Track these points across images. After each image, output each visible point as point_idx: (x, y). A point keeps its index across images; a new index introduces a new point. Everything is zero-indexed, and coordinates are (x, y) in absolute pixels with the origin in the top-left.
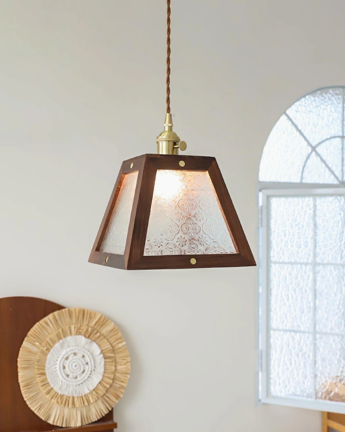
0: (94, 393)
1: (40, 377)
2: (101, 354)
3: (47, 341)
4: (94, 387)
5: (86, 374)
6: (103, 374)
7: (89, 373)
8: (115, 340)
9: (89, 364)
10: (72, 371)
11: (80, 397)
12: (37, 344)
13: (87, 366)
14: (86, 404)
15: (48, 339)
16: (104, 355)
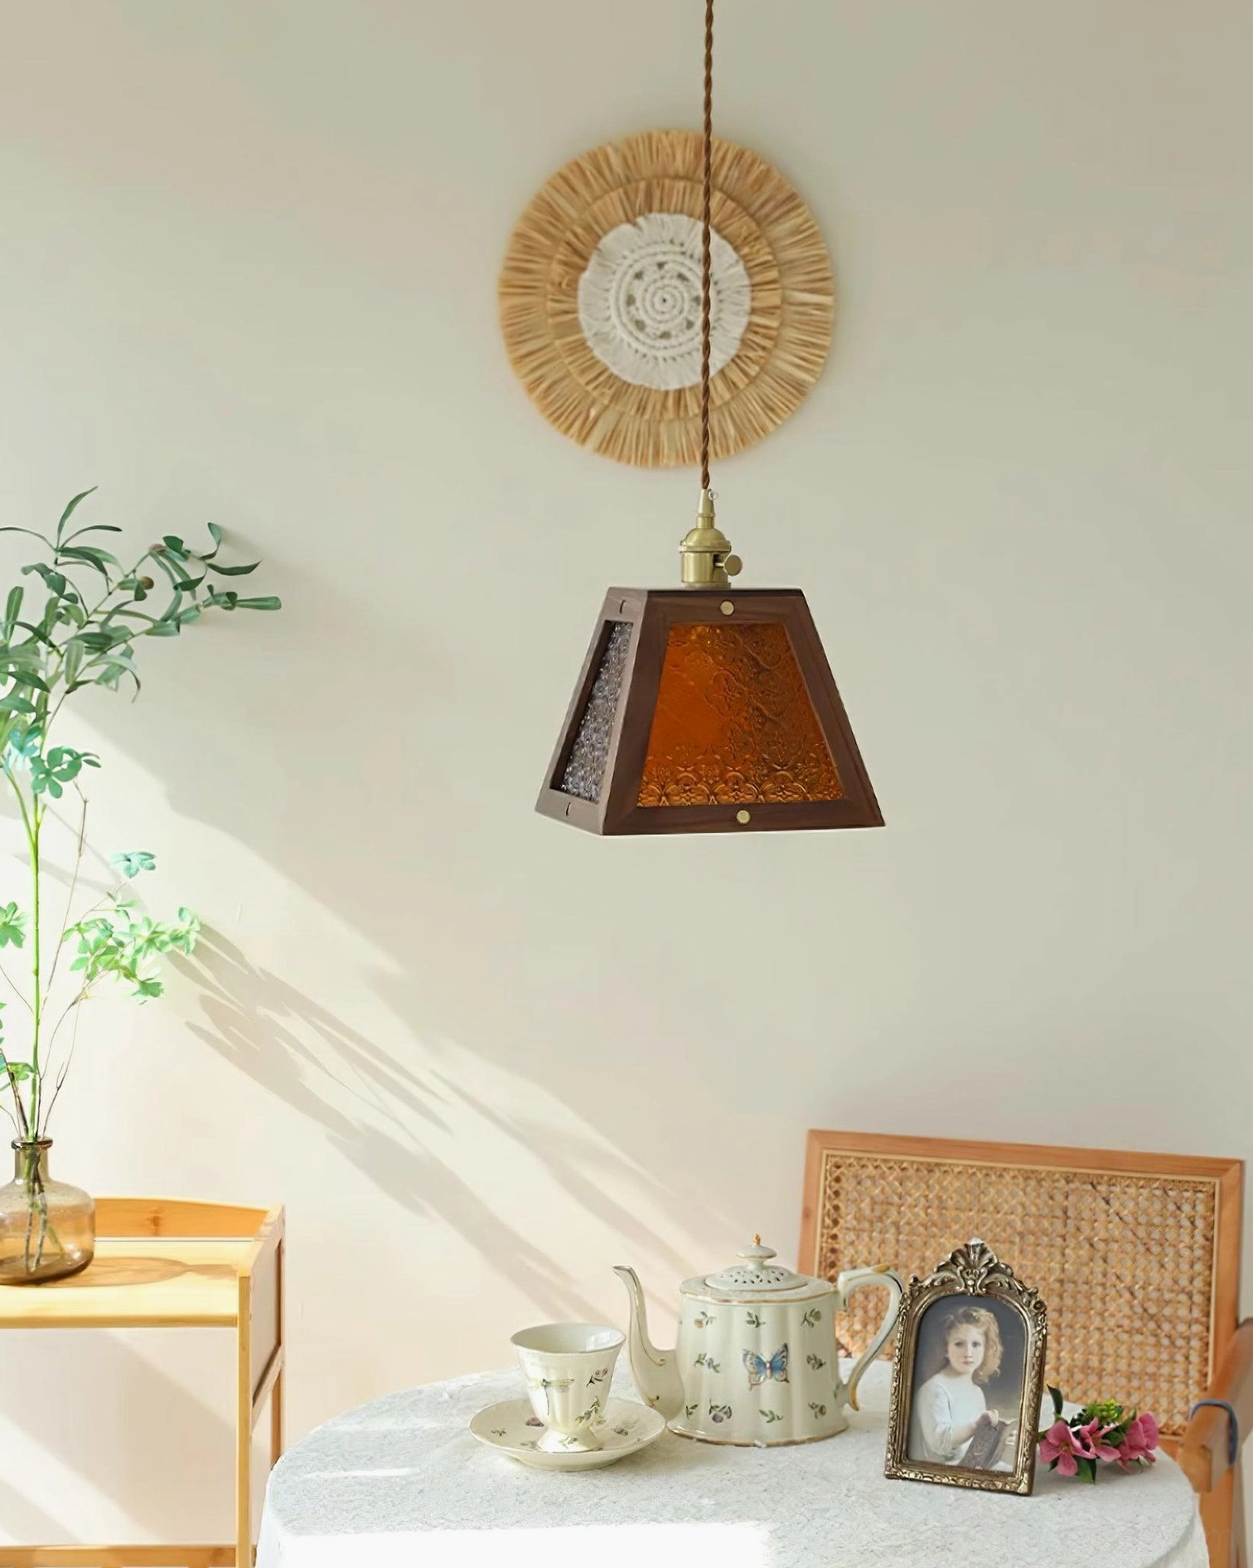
0: (746, 250)
1: (686, 406)
2: (635, 224)
3: (588, 383)
4: (729, 248)
5: (690, 269)
6: (692, 220)
7: (688, 262)
8: (600, 180)
9: (661, 258)
10: (675, 312)
11: (753, 291)
12: (593, 413)
13: (666, 267)
14: (773, 274)
15: (582, 381)
16: (641, 213)
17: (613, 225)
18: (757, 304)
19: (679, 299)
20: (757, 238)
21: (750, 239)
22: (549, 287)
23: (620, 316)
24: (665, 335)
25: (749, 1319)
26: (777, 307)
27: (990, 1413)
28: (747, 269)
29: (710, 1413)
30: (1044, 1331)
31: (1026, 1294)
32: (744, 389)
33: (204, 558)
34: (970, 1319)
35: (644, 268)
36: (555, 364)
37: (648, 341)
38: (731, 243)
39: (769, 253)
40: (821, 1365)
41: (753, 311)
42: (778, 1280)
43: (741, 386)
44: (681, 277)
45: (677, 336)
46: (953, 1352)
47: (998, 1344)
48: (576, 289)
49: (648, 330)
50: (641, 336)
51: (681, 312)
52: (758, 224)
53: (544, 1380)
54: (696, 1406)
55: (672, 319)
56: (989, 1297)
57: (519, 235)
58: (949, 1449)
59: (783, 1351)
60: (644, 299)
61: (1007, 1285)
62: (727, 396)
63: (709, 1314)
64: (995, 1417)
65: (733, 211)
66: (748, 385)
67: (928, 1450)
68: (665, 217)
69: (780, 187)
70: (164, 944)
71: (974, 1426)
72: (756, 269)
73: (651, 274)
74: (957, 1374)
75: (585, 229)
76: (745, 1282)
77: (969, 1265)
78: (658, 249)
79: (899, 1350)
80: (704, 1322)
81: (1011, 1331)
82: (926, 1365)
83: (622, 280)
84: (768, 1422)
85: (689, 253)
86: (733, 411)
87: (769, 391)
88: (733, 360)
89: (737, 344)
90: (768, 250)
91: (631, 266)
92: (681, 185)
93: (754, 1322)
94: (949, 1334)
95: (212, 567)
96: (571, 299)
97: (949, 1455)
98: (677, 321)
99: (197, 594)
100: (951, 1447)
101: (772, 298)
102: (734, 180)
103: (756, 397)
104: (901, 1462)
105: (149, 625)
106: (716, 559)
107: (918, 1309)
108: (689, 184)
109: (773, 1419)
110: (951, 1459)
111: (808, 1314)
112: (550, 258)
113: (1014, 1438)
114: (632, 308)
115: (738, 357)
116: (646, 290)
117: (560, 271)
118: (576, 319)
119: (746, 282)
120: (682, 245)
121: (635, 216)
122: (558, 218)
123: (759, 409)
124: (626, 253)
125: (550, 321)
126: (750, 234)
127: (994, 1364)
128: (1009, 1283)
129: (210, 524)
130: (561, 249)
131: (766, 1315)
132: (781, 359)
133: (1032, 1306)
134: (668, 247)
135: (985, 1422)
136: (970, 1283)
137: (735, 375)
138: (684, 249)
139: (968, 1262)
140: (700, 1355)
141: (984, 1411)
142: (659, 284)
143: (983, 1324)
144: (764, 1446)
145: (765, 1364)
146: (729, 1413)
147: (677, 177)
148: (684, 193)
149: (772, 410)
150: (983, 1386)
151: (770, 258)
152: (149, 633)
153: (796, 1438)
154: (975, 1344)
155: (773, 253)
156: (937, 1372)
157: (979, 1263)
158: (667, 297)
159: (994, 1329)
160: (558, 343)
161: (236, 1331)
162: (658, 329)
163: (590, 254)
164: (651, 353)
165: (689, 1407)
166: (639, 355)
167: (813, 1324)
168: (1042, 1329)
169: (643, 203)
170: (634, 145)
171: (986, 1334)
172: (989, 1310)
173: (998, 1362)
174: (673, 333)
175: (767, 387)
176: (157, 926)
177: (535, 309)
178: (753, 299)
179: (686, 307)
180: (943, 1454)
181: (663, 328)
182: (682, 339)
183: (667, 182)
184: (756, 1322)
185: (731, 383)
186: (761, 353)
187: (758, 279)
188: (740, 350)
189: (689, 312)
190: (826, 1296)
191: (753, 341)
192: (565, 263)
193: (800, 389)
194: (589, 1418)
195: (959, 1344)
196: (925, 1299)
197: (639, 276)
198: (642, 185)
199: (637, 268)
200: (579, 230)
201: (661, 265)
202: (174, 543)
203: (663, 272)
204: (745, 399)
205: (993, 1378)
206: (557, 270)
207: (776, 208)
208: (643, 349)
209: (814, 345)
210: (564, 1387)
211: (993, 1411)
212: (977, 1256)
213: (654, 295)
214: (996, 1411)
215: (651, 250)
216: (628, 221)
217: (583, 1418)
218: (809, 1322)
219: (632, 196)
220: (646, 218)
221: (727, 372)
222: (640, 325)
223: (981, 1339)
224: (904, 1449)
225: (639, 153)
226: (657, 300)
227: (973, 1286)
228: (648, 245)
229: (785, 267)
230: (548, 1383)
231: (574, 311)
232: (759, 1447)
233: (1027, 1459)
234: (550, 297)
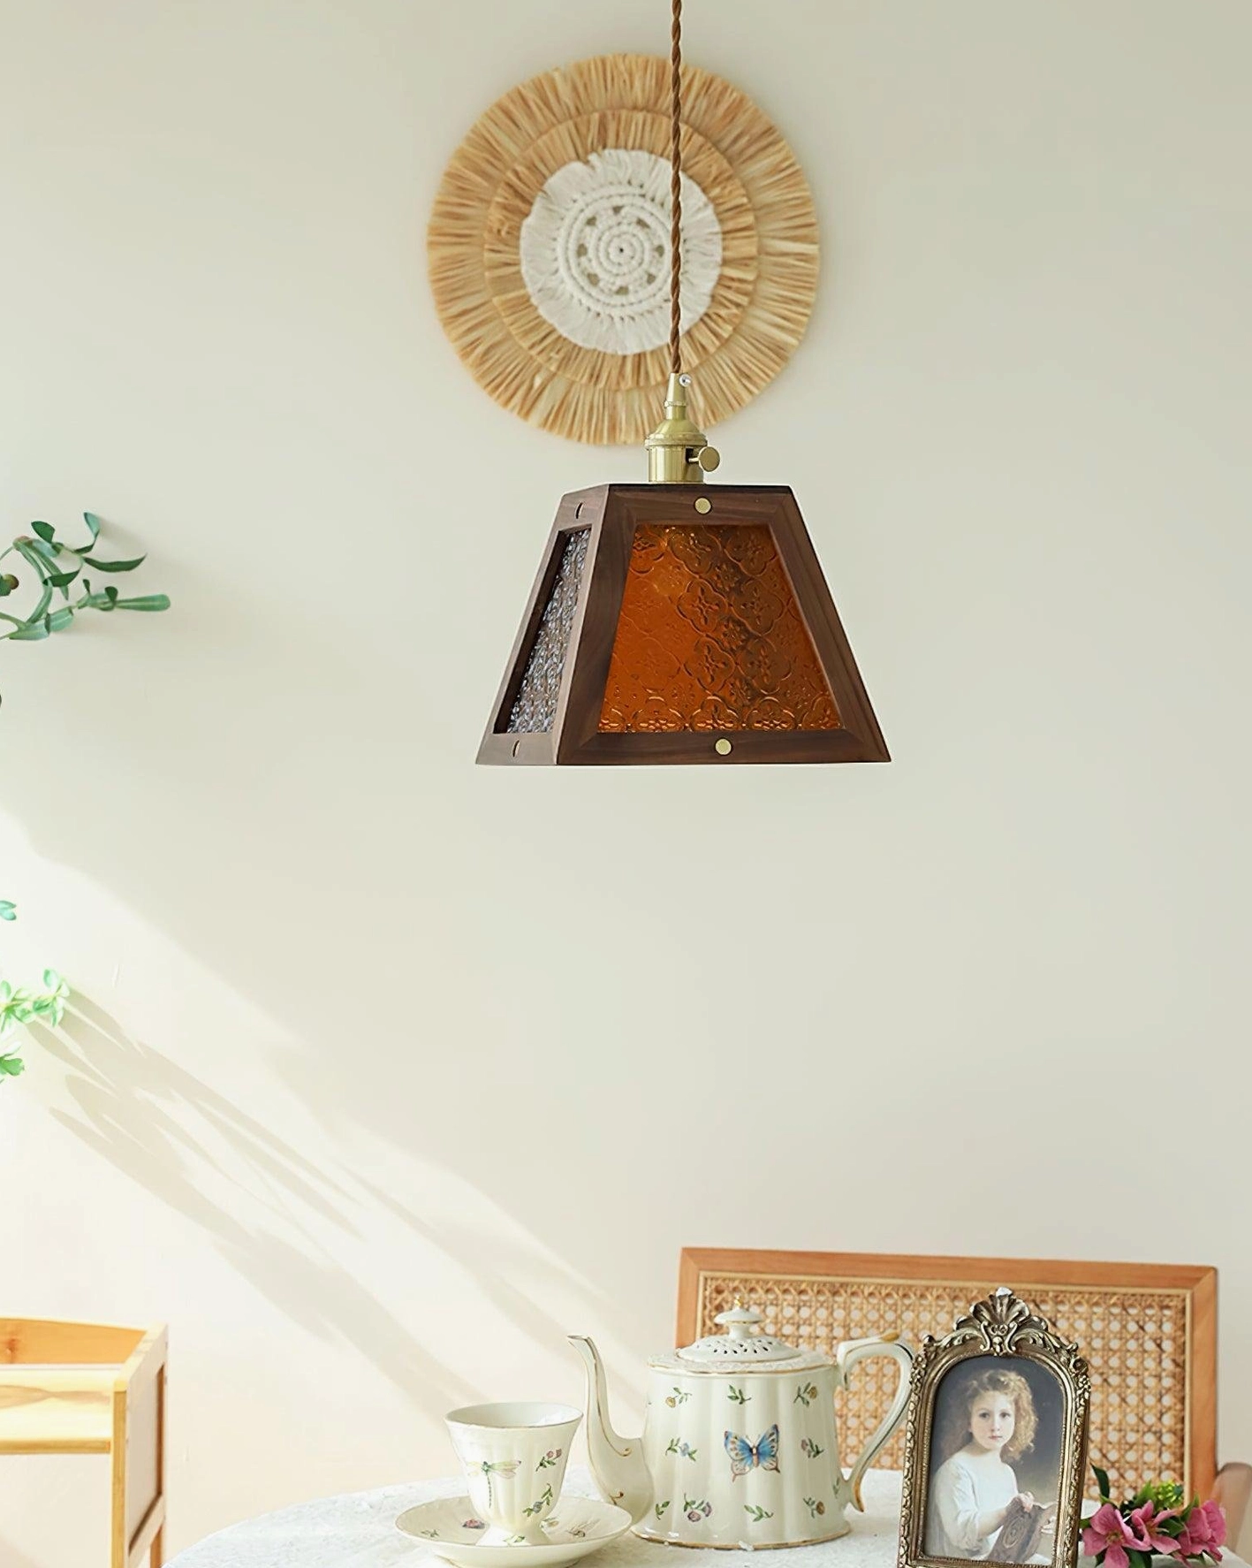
17: (562, 164)
18: (729, 254)
19: (639, 249)
20: (729, 178)
21: (718, 181)
22: (486, 235)
23: (569, 268)
24: (623, 291)
25: (732, 1394)
26: (752, 258)
27: (1022, 1496)
28: (717, 214)
29: (685, 1510)
30: (1087, 1395)
31: (1064, 1352)
32: (715, 353)
33: (79, 551)
34: (996, 1385)
35: (597, 213)
36: (492, 325)
37: (602, 298)
38: (699, 184)
39: (744, 196)
40: (818, 1452)
41: (725, 262)
42: (766, 1350)
43: (712, 350)
44: (640, 223)
45: (636, 292)
46: (977, 1426)
47: (1031, 1412)
48: (518, 238)
49: (601, 284)
50: (594, 292)
51: (640, 264)
52: (730, 162)
53: (485, 1463)
54: (668, 1503)
55: (630, 272)
56: (1018, 1358)
57: (451, 175)
58: (975, 1543)
59: (771, 1435)
60: (597, 250)
61: (1041, 1342)
62: (695, 361)
63: (683, 1391)
64: (1029, 1501)
65: (701, 147)
66: (719, 349)
67: (950, 1544)
68: (622, 153)
69: (756, 117)
70: (25, 1013)
71: (1004, 1513)
72: (730, 214)
73: (606, 220)
74: (984, 1451)
75: (528, 168)
76: (726, 1352)
77: (995, 1319)
78: (613, 190)
79: (913, 1424)
80: (677, 1400)
81: (1046, 1396)
82: (945, 1442)
83: (571, 227)
84: (755, 1520)
85: (649, 195)
86: (702, 380)
87: (744, 356)
88: (702, 320)
89: (707, 300)
90: (742, 191)
91: (582, 211)
92: (640, 116)
93: (737, 1398)
94: (972, 1402)
95: (88, 561)
96: (511, 250)
97: (975, 1549)
98: (636, 275)
99: (70, 591)
100: (976, 1537)
101: (747, 248)
102: (702, 113)
103: (731, 364)
104: (916, 1558)
105: (14, 628)
106: (690, 453)
107: (935, 1374)
108: (649, 116)
109: (761, 1516)
110: (978, 1552)
111: (802, 1390)
112: (488, 202)
113: (1053, 1525)
114: (583, 259)
115: (707, 315)
116: (600, 239)
117: (501, 217)
118: (518, 272)
119: (717, 228)
120: (641, 186)
121: (587, 153)
122: (496, 154)
123: (733, 377)
124: (576, 196)
125: (487, 274)
126: (720, 174)
127: (1027, 1437)
128: (1043, 1339)
129: (86, 515)
130: (500, 191)
131: (752, 1388)
132: (758, 318)
133: (1071, 1366)
134: (624, 189)
135: (1017, 1508)
136: (997, 1340)
137: (704, 337)
138: (643, 192)
139: (993, 1317)
140: (672, 1441)
141: (1016, 1494)
142: (615, 231)
143: (1014, 1390)
144: (750, 1548)
145: (751, 1450)
146: (707, 1510)
147: (635, 108)
148: (644, 124)
149: (748, 377)
150: (1014, 1466)
151: (745, 200)
152: (12, 637)
153: (791, 1540)
154: (1004, 1415)
155: (748, 195)
156: (959, 1449)
157: (1007, 1316)
158: (624, 246)
159: (1027, 1396)
160: (496, 300)
161: (108, 1459)
162: (613, 284)
163: (534, 197)
164: (604, 311)
165: (660, 1505)
166: (592, 314)
167: (808, 1403)
168: (1083, 1393)
169: (596, 137)
170: (586, 72)
171: (1016, 1402)
172: (1020, 1373)
173: (1031, 1434)
174: (631, 288)
175: (743, 351)
176: (17, 992)
177: (470, 261)
178: (724, 249)
179: (647, 258)
180: (967, 1547)
181: (619, 282)
182: (642, 294)
183: (624, 113)
184: (740, 1398)
185: (699, 346)
186: (734, 310)
187: (730, 225)
188: (709, 308)
189: (651, 262)
190: (822, 1369)
191: (725, 298)
192: (505, 207)
193: (780, 353)
194: (538, 1511)
195: (984, 1415)
196: (944, 1361)
197: (591, 222)
198: (596, 116)
199: (588, 213)
200: (520, 168)
201: (617, 210)
202: (44, 529)
203: (618, 218)
204: (716, 365)
205: (1025, 1454)
206: (495, 215)
207: (750, 144)
208: (596, 308)
209: (797, 301)
210: (509, 1470)
211: (1026, 1494)
212: (1005, 1308)
213: (609, 244)
214: (1029, 1493)
215: (605, 192)
216: (578, 158)
217: (531, 1510)
218: (803, 1398)
219: (583, 129)
220: (599, 155)
221: (696, 334)
222: (593, 279)
223: (1011, 1409)
224: (919, 1542)
225: (590, 80)
226: (613, 251)
227: (1000, 1344)
228: (602, 186)
229: (761, 211)
230: (489, 1467)
231: (516, 264)
232: (745, 1550)
233: (1069, 1550)
234: (487, 246)
